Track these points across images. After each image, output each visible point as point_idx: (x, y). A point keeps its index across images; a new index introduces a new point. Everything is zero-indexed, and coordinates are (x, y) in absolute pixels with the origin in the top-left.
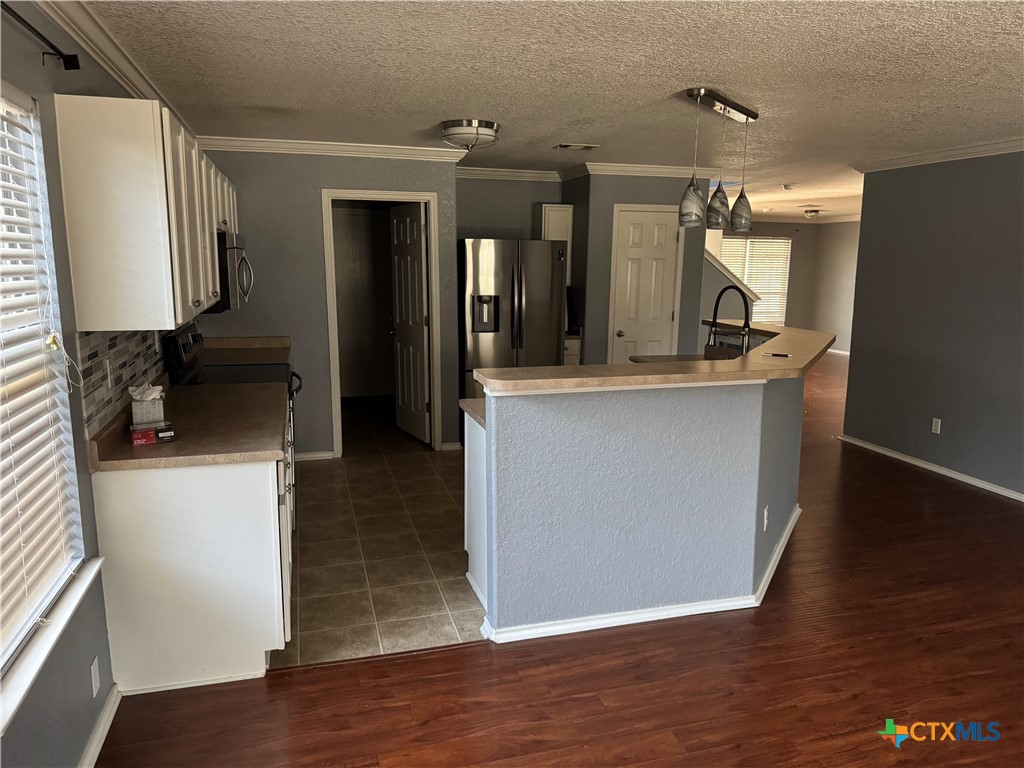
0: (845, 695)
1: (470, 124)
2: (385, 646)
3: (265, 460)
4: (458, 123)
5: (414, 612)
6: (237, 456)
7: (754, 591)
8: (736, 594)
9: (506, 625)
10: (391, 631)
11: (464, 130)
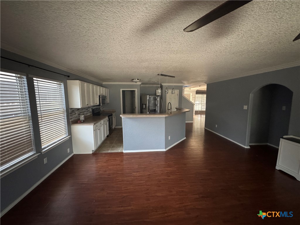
0: (168, 163)
1: (135, 79)
2: (109, 151)
3: (92, 125)
4: (134, 79)
5: (117, 148)
6: (88, 124)
7: (166, 148)
8: (162, 149)
9: (125, 150)
10: (112, 150)
11: (135, 80)
